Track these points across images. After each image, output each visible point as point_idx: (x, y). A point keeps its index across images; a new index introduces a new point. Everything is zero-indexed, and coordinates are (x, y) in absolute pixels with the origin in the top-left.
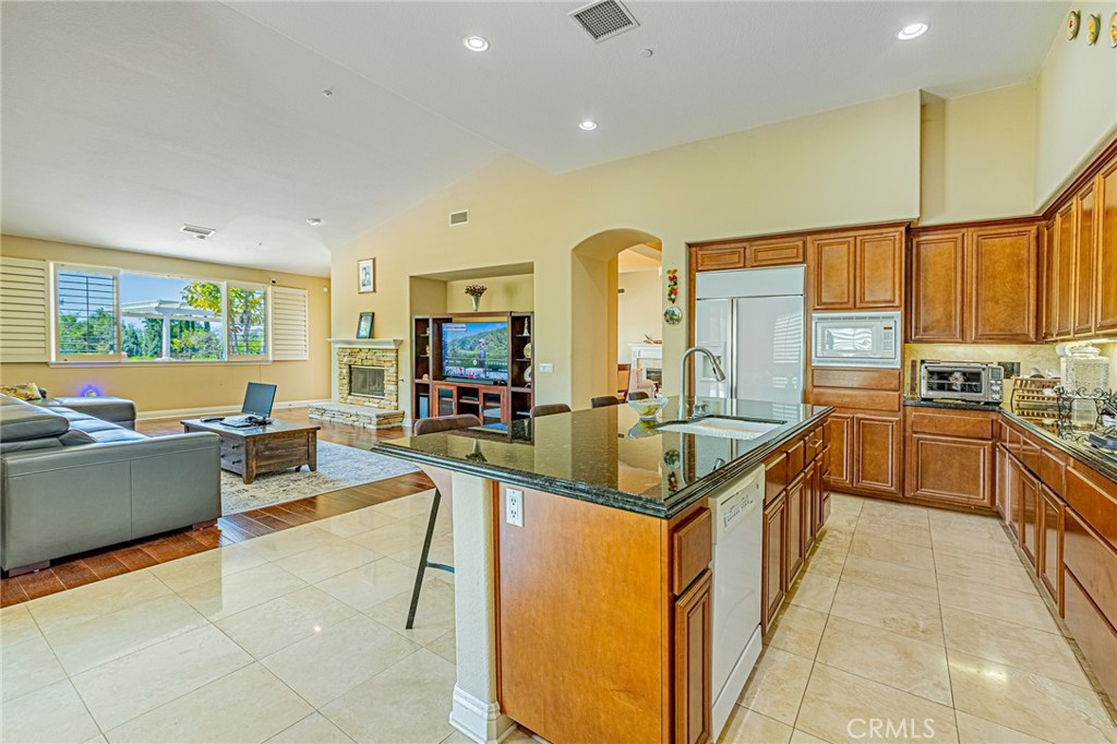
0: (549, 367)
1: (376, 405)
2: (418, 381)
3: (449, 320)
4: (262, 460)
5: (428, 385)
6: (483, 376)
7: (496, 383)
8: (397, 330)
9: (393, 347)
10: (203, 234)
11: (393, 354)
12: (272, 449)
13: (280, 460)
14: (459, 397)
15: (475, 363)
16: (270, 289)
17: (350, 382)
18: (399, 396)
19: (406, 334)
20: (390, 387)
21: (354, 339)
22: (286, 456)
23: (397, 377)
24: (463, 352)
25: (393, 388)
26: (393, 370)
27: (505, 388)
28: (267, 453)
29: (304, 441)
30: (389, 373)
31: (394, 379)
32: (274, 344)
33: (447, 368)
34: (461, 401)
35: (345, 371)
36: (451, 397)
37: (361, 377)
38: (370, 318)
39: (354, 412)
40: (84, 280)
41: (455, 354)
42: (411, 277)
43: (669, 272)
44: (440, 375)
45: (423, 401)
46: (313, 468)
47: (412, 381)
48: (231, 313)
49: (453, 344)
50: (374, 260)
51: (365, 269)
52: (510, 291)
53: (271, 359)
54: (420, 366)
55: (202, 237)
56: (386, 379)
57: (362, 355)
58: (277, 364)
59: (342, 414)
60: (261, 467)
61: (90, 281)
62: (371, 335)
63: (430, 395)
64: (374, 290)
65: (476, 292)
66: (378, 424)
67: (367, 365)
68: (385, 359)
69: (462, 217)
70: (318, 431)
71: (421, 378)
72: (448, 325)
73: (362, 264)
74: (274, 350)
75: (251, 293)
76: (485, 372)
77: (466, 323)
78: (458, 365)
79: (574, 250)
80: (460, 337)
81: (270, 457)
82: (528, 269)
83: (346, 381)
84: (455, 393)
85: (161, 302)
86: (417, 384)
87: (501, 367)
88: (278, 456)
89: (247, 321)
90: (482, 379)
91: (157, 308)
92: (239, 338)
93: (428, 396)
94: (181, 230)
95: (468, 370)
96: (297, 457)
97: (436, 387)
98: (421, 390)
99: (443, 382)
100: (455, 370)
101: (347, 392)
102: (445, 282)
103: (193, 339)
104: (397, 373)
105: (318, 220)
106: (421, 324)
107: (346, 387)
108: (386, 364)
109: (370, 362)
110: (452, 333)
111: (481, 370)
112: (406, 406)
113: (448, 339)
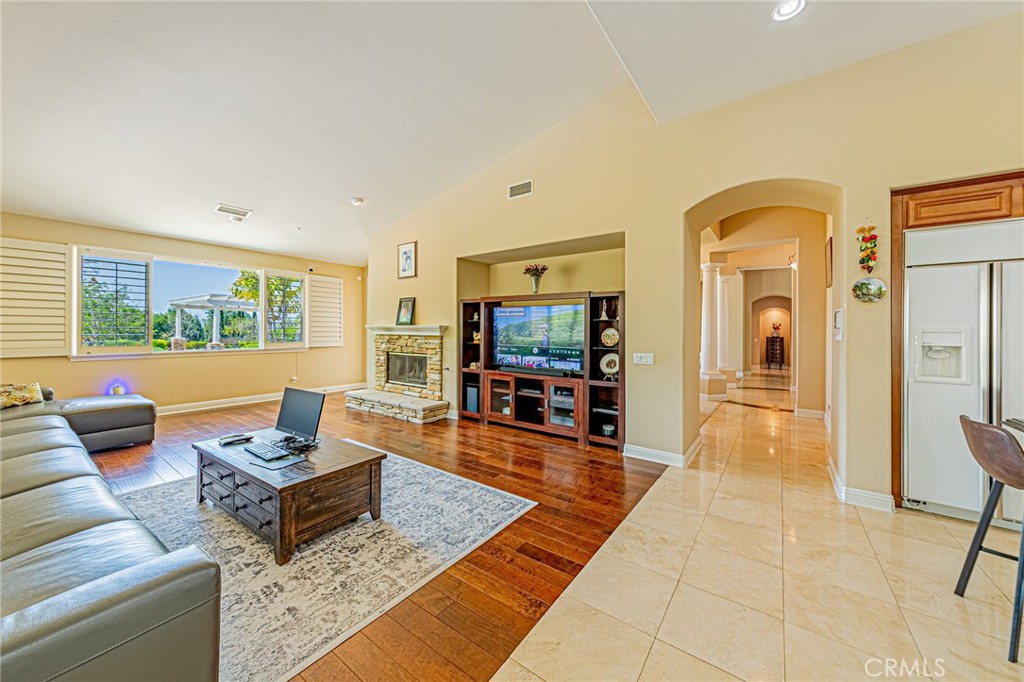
0: (648, 358)
1: (418, 395)
2: (465, 370)
3: (499, 304)
4: (305, 520)
5: (477, 376)
6: (547, 366)
7: (565, 375)
8: (441, 316)
9: (438, 334)
10: (240, 215)
11: (438, 341)
12: (320, 499)
13: (332, 515)
14: (517, 389)
15: (535, 351)
16: (307, 277)
17: (388, 369)
18: (444, 387)
19: (452, 319)
20: (433, 376)
21: (394, 325)
22: (342, 505)
23: (441, 365)
24: (521, 338)
25: (437, 377)
26: (437, 357)
27: (581, 381)
28: (313, 507)
29: (364, 478)
30: (433, 360)
31: (438, 367)
32: (310, 332)
33: (499, 356)
34: (519, 393)
35: (383, 358)
36: (508, 388)
37: (398, 364)
38: (410, 304)
39: (397, 403)
40: (113, 266)
41: (509, 341)
42: (458, 259)
43: (862, 230)
44: (491, 364)
45: (472, 392)
46: (375, 517)
47: (459, 370)
48: (270, 302)
49: (507, 329)
50: (416, 243)
51: (405, 253)
52: (567, 271)
53: (307, 346)
54: (469, 352)
55: (240, 220)
56: (429, 367)
57: (402, 342)
58: (314, 351)
59: (383, 405)
60: (303, 531)
61: (120, 267)
62: (412, 322)
63: (481, 385)
64: (416, 275)
65: (537, 272)
66: (424, 418)
67: (407, 352)
68: (427, 346)
69: (525, 188)
70: (383, 461)
71: (468, 366)
72: (499, 309)
73: (403, 249)
74: (311, 337)
75: (288, 286)
76: (548, 361)
77: (524, 307)
78: (513, 353)
79: (687, 214)
80: (516, 322)
81: (318, 513)
82: (616, 241)
83: (383, 368)
84: (512, 384)
85: (212, 296)
86: (464, 373)
87: (571, 356)
88: (329, 509)
89: (284, 309)
90: (545, 370)
91: (209, 301)
92: (277, 326)
93: (478, 388)
94: (216, 210)
95: (527, 359)
96: (356, 504)
97: (486, 377)
98: (469, 380)
99: (497, 371)
100: (510, 359)
101: (384, 379)
102: (488, 265)
103: (240, 326)
104: (441, 361)
105: (361, 200)
106: (470, 309)
107: (384, 374)
108: (430, 351)
109: (410, 349)
110: (504, 319)
111: (544, 359)
112: (451, 395)
113: (500, 325)
